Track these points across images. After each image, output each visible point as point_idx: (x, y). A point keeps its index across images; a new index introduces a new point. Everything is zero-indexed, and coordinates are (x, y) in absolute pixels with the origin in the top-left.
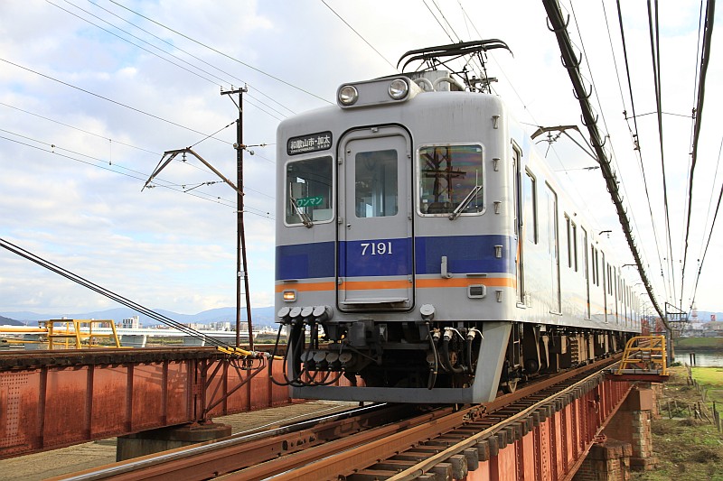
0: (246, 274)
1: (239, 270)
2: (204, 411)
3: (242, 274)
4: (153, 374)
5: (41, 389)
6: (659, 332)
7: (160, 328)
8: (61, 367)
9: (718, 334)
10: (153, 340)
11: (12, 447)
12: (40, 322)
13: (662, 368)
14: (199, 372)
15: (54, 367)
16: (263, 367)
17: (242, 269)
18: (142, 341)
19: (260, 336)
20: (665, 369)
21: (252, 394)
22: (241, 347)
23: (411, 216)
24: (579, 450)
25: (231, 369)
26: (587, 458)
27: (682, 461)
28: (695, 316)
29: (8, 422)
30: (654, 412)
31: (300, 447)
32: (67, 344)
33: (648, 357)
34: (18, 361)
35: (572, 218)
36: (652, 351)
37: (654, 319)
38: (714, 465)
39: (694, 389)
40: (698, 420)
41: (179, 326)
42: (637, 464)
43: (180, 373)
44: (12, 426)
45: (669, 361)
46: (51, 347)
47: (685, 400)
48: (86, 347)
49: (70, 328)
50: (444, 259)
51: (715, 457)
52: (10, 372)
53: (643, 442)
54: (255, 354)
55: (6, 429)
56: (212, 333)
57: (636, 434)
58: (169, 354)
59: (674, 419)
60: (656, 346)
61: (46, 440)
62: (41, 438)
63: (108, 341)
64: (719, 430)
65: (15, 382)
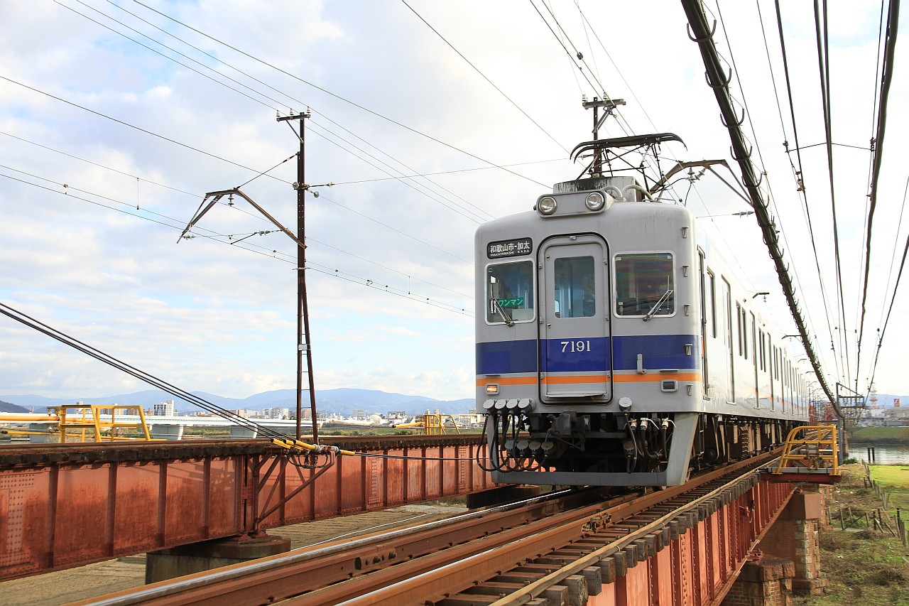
0: (309, 347)
1: (299, 342)
2: (256, 520)
3: (304, 347)
4: (192, 474)
5: (50, 492)
6: (828, 421)
7: (200, 416)
8: (76, 465)
9: (904, 424)
10: (192, 431)
11: (14, 565)
12: (49, 408)
13: (832, 466)
14: (250, 471)
15: (68, 465)
16: (330, 465)
17: (304, 341)
18: (178, 432)
19: (326, 426)
20: (837, 468)
21: (316, 499)
22: (303, 440)
23: (608, 317)
24: (729, 569)
25: (290, 467)
26: (738, 580)
27: (857, 583)
28: (873, 400)
29: (9, 534)
30: (823, 522)
31: (376, 566)
32: (83, 435)
33: (814, 452)
34: (22, 457)
35: (743, 305)
36: (820, 444)
37: (822, 404)
38: (899, 588)
39: (874, 492)
40: (879, 531)
41: (225, 413)
42: (801, 587)
43: (225, 472)
44: (14, 539)
45: (841, 457)
46: (63, 440)
47: (861, 506)
48: (108, 439)
49: (87, 416)
50: (640, 356)
51: (899, 578)
52: (11, 472)
53: (809, 559)
54: (320, 448)
55: (6, 544)
56: (267, 422)
57: (801, 550)
58: (212, 448)
59: (848, 530)
60: (825, 438)
61: (58, 558)
62: (51, 554)
63: (135, 432)
64: (904, 544)
65: (18, 483)
